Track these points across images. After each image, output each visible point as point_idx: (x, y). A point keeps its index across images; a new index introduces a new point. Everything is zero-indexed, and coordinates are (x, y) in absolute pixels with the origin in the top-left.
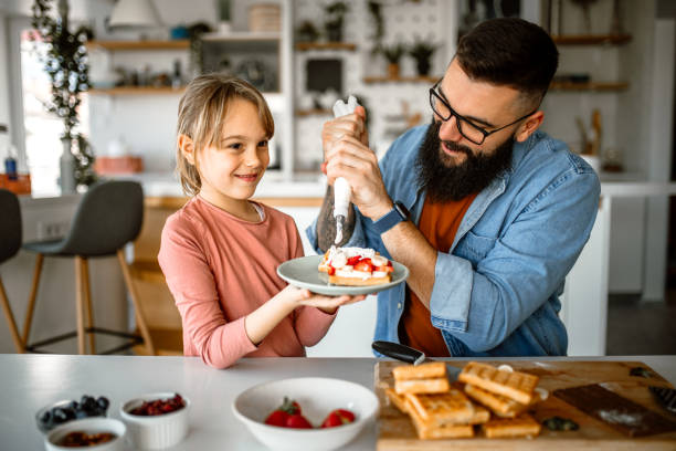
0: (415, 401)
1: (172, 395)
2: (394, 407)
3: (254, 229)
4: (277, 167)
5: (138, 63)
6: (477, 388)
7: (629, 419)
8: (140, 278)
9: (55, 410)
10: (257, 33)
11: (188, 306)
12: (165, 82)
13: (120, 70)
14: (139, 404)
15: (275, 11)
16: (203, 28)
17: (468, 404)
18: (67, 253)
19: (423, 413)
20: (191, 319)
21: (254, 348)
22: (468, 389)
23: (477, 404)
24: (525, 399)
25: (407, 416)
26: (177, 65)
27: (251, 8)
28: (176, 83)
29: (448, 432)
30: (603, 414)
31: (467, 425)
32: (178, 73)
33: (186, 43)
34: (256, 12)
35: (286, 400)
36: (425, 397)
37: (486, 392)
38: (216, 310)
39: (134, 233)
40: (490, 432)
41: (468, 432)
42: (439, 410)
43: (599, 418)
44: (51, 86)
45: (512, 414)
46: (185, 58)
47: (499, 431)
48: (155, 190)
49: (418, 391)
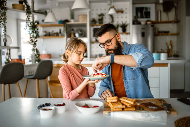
0: (110, 103)
1: (63, 103)
2: (107, 106)
3: (79, 71)
4: (86, 57)
5: (50, 30)
6: (123, 101)
7: (154, 108)
8: (52, 85)
9: (40, 105)
10: (81, 22)
11: (65, 87)
12: (57, 35)
13: (45, 32)
14: (56, 105)
15: (85, 16)
16: (67, 21)
17: (121, 104)
18: (34, 78)
19: (112, 106)
20: (65, 90)
21: (79, 95)
22: (122, 102)
23: (123, 104)
24: (132, 103)
25: (109, 107)
26: (60, 30)
27: (79, 16)
28: (60, 35)
29: (117, 110)
30: (149, 107)
31: (121, 108)
32: (60, 32)
33: (63, 25)
34: (80, 17)
35: (85, 104)
36: (113, 103)
37: (125, 102)
38: (71, 88)
39: (50, 74)
40: (125, 110)
41: (121, 109)
42: (115, 105)
43: (148, 108)
44: (30, 37)
45: (130, 106)
46: (62, 28)
47: (127, 109)
48: (55, 63)
49: (111, 101)
